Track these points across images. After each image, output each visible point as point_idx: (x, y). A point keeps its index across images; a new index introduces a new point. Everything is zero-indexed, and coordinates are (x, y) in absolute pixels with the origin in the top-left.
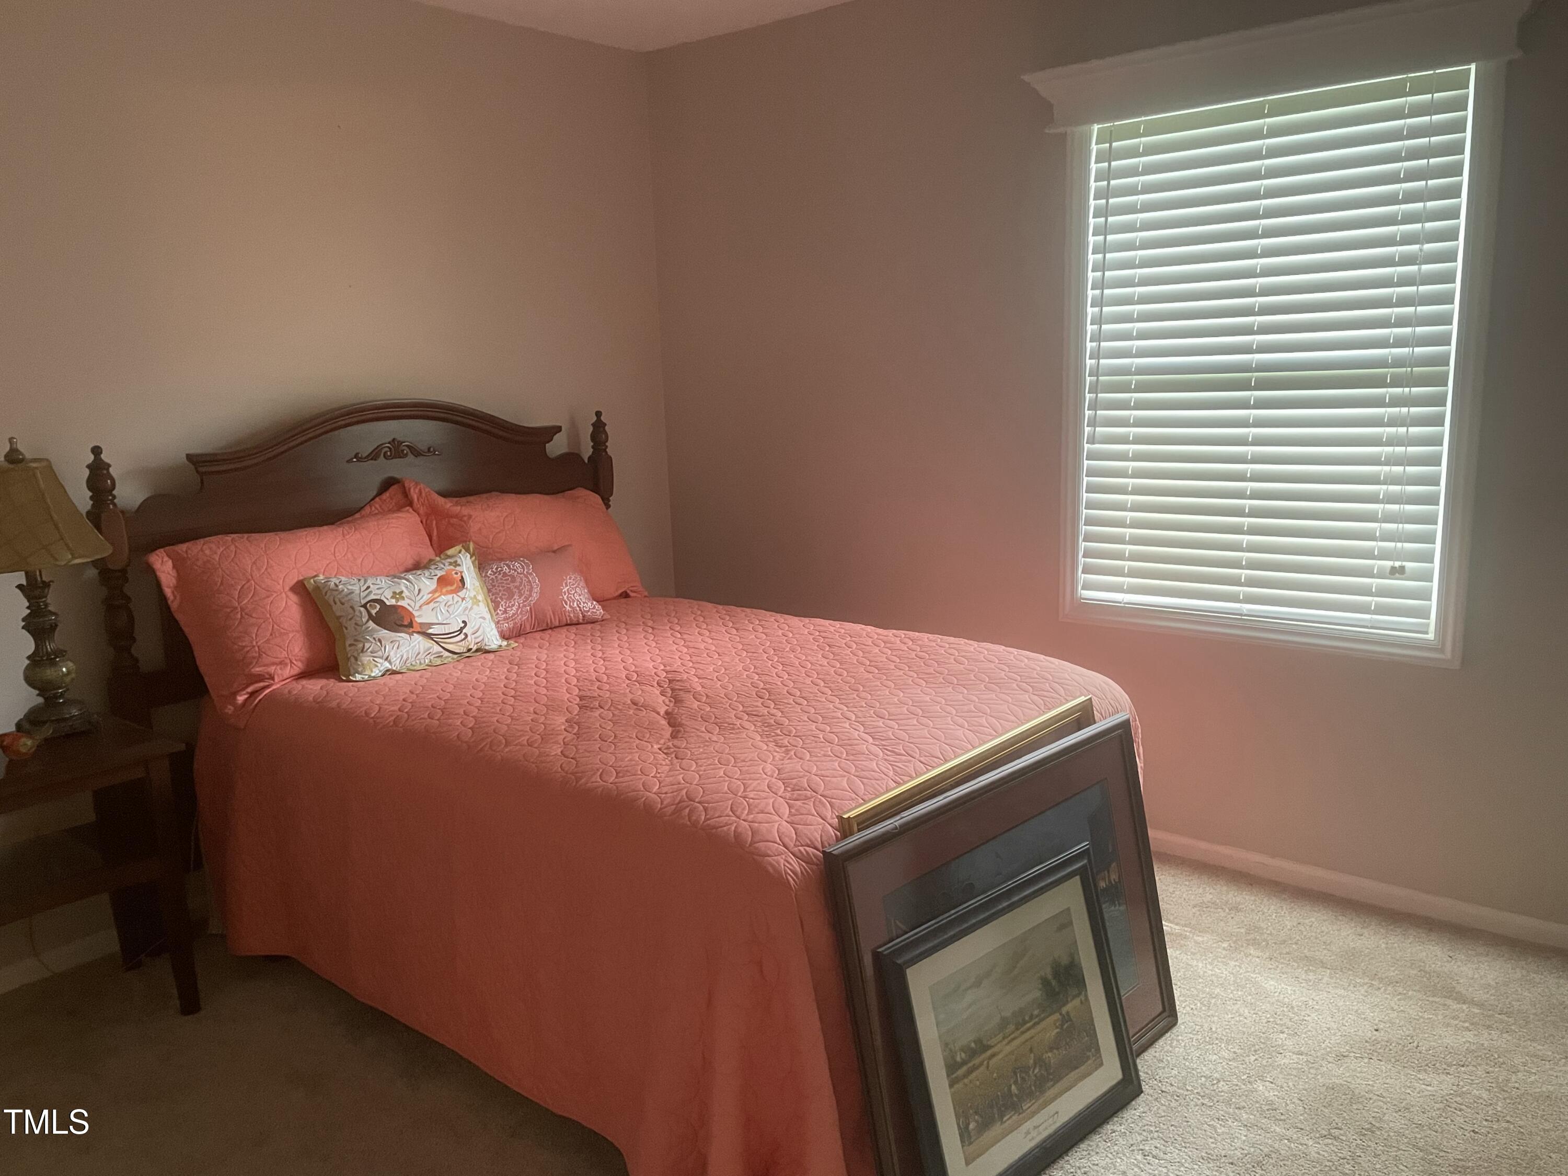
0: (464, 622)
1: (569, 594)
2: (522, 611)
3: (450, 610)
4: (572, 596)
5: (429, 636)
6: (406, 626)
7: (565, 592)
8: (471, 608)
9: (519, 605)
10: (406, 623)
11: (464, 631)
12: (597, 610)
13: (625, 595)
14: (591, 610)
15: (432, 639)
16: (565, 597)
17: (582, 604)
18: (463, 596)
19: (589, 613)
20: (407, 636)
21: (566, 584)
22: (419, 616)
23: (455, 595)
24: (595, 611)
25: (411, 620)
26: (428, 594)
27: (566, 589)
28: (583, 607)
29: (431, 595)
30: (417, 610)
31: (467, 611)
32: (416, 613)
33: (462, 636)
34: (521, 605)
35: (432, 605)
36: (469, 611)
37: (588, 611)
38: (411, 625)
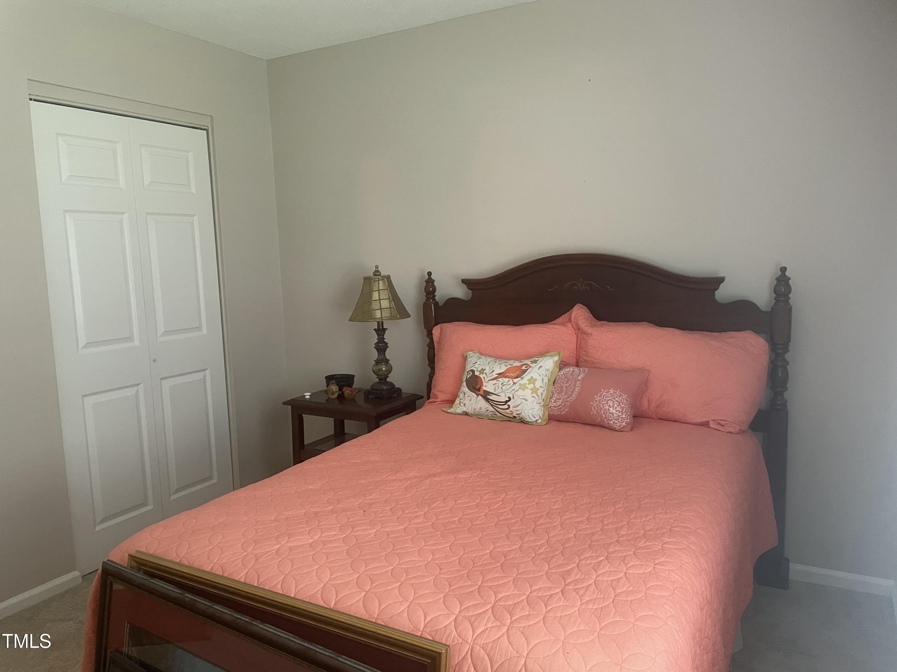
0: (509, 397)
1: (600, 403)
2: (565, 404)
3: (504, 388)
4: (602, 406)
5: (487, 400)
6: (476, 389)
7: (596, 401)
8: (517, 391)
9: (564, 400)
10: (477, 388)
11: (508, 403)
12: (619, 422)
13: (706, 424)
14: (614, 420)
15: (489, 402)
16: (595, 405)
17: (608, 413)
18: (515, 382)
19: (611, 422)
20: (476, 396)
21: (601, 395)
22: (486, 386)
23: (511, 380)
24: (616, 422)
25: (480, 387)
26: (496, 374)
27: (598, 399)
28: (609, 416)
29: (497, 375)
30: (486, 382)
31: (514, 391)
32: (484, 384)
33: (506, 406)
34: (565, 400)
35: (495, 381)
36: (515, 392)
37: (612, 420)
38: (479, 390)
